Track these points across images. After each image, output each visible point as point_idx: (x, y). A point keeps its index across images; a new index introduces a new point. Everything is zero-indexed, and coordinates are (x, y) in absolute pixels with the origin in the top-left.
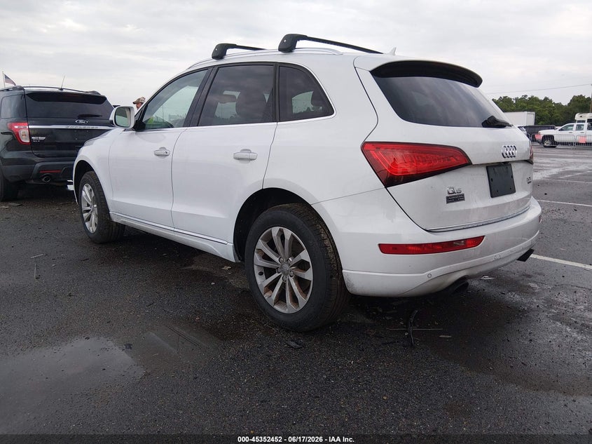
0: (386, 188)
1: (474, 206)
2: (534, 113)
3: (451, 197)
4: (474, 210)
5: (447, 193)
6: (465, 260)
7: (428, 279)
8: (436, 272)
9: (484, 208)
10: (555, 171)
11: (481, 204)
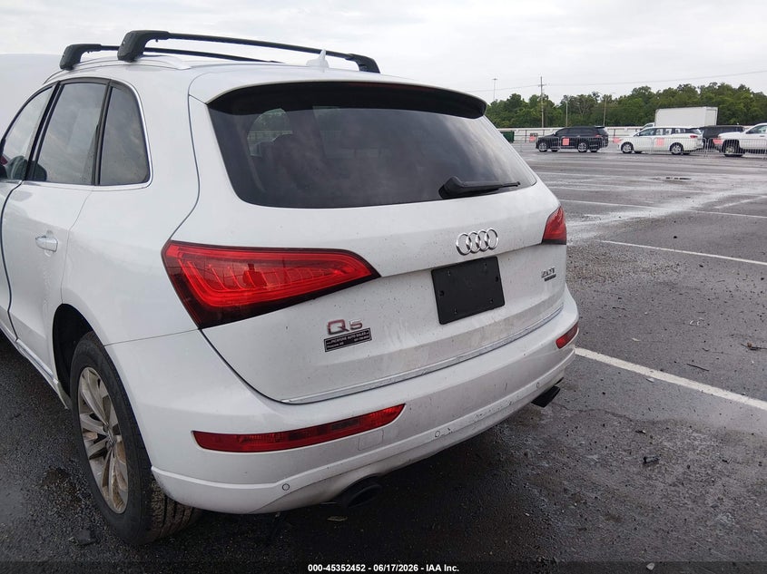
0: (200, 329)
1: (393, 346)
2: (716, 108)
3: (333, 339)
4: (391, 356)
5: (326, 332)
6: (360, 451)
7: (283, 493)
8: (298, 480)
9: (416, 348)
10: (715, 196)
11: (410, 342)
